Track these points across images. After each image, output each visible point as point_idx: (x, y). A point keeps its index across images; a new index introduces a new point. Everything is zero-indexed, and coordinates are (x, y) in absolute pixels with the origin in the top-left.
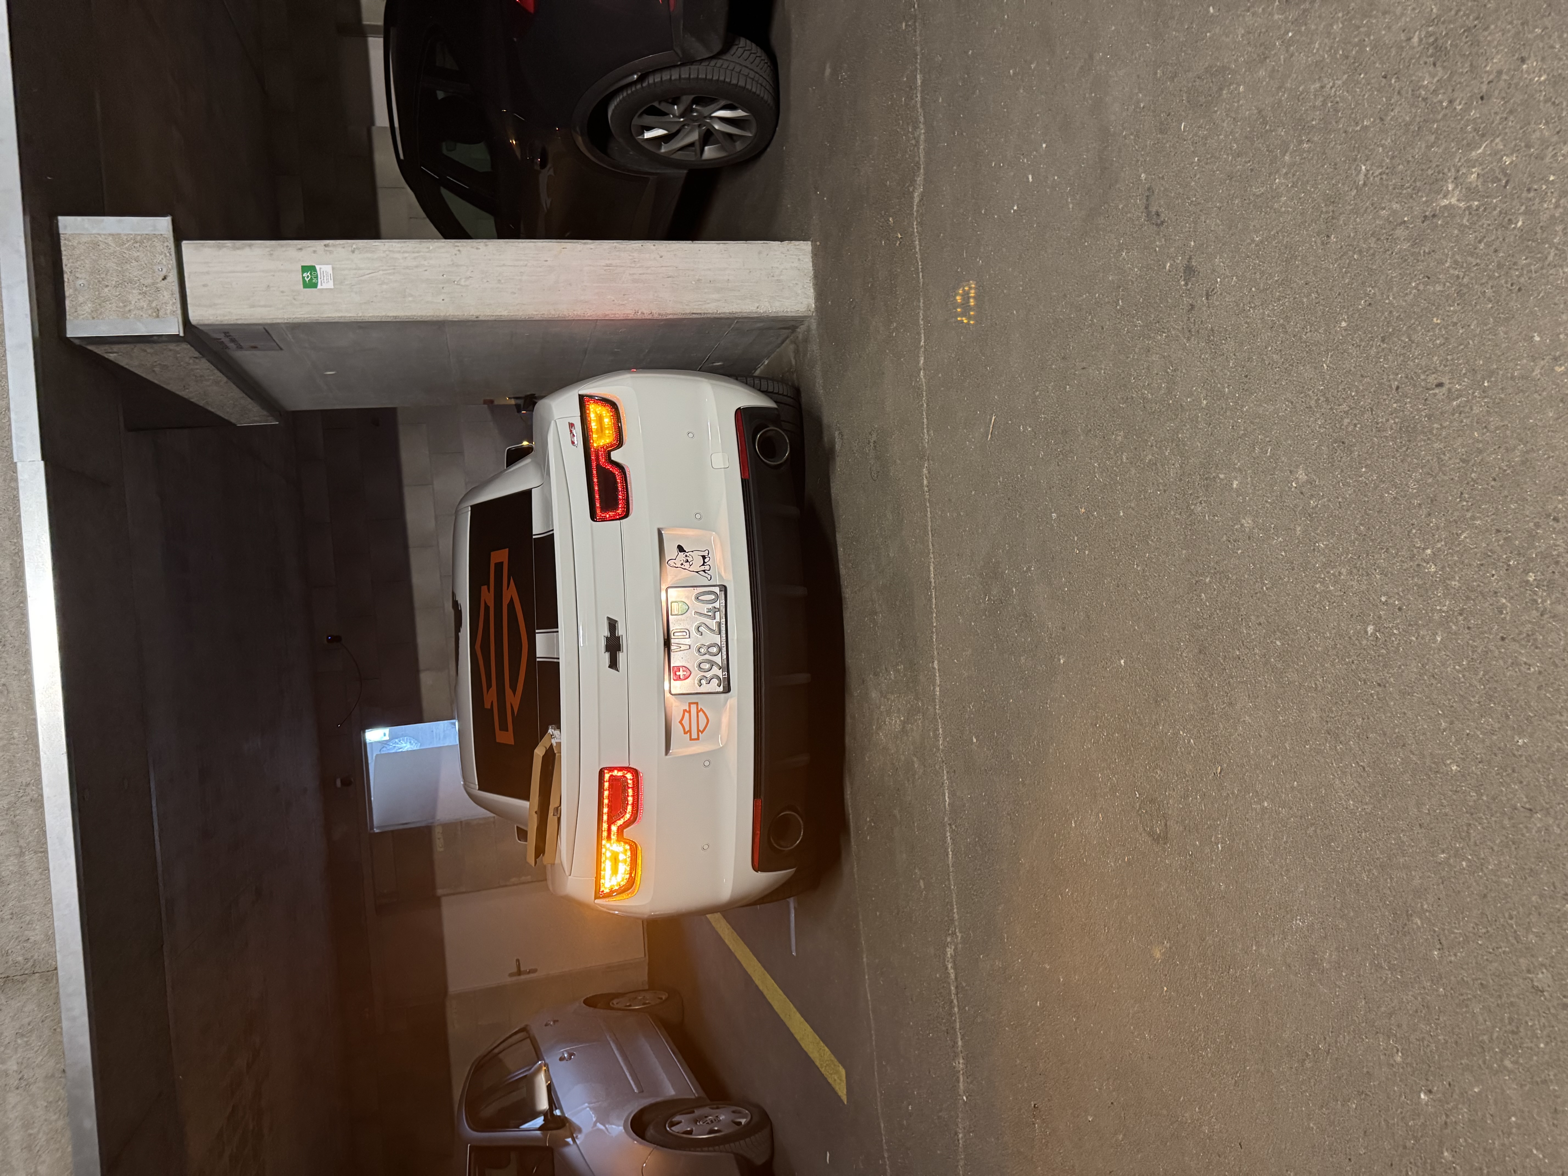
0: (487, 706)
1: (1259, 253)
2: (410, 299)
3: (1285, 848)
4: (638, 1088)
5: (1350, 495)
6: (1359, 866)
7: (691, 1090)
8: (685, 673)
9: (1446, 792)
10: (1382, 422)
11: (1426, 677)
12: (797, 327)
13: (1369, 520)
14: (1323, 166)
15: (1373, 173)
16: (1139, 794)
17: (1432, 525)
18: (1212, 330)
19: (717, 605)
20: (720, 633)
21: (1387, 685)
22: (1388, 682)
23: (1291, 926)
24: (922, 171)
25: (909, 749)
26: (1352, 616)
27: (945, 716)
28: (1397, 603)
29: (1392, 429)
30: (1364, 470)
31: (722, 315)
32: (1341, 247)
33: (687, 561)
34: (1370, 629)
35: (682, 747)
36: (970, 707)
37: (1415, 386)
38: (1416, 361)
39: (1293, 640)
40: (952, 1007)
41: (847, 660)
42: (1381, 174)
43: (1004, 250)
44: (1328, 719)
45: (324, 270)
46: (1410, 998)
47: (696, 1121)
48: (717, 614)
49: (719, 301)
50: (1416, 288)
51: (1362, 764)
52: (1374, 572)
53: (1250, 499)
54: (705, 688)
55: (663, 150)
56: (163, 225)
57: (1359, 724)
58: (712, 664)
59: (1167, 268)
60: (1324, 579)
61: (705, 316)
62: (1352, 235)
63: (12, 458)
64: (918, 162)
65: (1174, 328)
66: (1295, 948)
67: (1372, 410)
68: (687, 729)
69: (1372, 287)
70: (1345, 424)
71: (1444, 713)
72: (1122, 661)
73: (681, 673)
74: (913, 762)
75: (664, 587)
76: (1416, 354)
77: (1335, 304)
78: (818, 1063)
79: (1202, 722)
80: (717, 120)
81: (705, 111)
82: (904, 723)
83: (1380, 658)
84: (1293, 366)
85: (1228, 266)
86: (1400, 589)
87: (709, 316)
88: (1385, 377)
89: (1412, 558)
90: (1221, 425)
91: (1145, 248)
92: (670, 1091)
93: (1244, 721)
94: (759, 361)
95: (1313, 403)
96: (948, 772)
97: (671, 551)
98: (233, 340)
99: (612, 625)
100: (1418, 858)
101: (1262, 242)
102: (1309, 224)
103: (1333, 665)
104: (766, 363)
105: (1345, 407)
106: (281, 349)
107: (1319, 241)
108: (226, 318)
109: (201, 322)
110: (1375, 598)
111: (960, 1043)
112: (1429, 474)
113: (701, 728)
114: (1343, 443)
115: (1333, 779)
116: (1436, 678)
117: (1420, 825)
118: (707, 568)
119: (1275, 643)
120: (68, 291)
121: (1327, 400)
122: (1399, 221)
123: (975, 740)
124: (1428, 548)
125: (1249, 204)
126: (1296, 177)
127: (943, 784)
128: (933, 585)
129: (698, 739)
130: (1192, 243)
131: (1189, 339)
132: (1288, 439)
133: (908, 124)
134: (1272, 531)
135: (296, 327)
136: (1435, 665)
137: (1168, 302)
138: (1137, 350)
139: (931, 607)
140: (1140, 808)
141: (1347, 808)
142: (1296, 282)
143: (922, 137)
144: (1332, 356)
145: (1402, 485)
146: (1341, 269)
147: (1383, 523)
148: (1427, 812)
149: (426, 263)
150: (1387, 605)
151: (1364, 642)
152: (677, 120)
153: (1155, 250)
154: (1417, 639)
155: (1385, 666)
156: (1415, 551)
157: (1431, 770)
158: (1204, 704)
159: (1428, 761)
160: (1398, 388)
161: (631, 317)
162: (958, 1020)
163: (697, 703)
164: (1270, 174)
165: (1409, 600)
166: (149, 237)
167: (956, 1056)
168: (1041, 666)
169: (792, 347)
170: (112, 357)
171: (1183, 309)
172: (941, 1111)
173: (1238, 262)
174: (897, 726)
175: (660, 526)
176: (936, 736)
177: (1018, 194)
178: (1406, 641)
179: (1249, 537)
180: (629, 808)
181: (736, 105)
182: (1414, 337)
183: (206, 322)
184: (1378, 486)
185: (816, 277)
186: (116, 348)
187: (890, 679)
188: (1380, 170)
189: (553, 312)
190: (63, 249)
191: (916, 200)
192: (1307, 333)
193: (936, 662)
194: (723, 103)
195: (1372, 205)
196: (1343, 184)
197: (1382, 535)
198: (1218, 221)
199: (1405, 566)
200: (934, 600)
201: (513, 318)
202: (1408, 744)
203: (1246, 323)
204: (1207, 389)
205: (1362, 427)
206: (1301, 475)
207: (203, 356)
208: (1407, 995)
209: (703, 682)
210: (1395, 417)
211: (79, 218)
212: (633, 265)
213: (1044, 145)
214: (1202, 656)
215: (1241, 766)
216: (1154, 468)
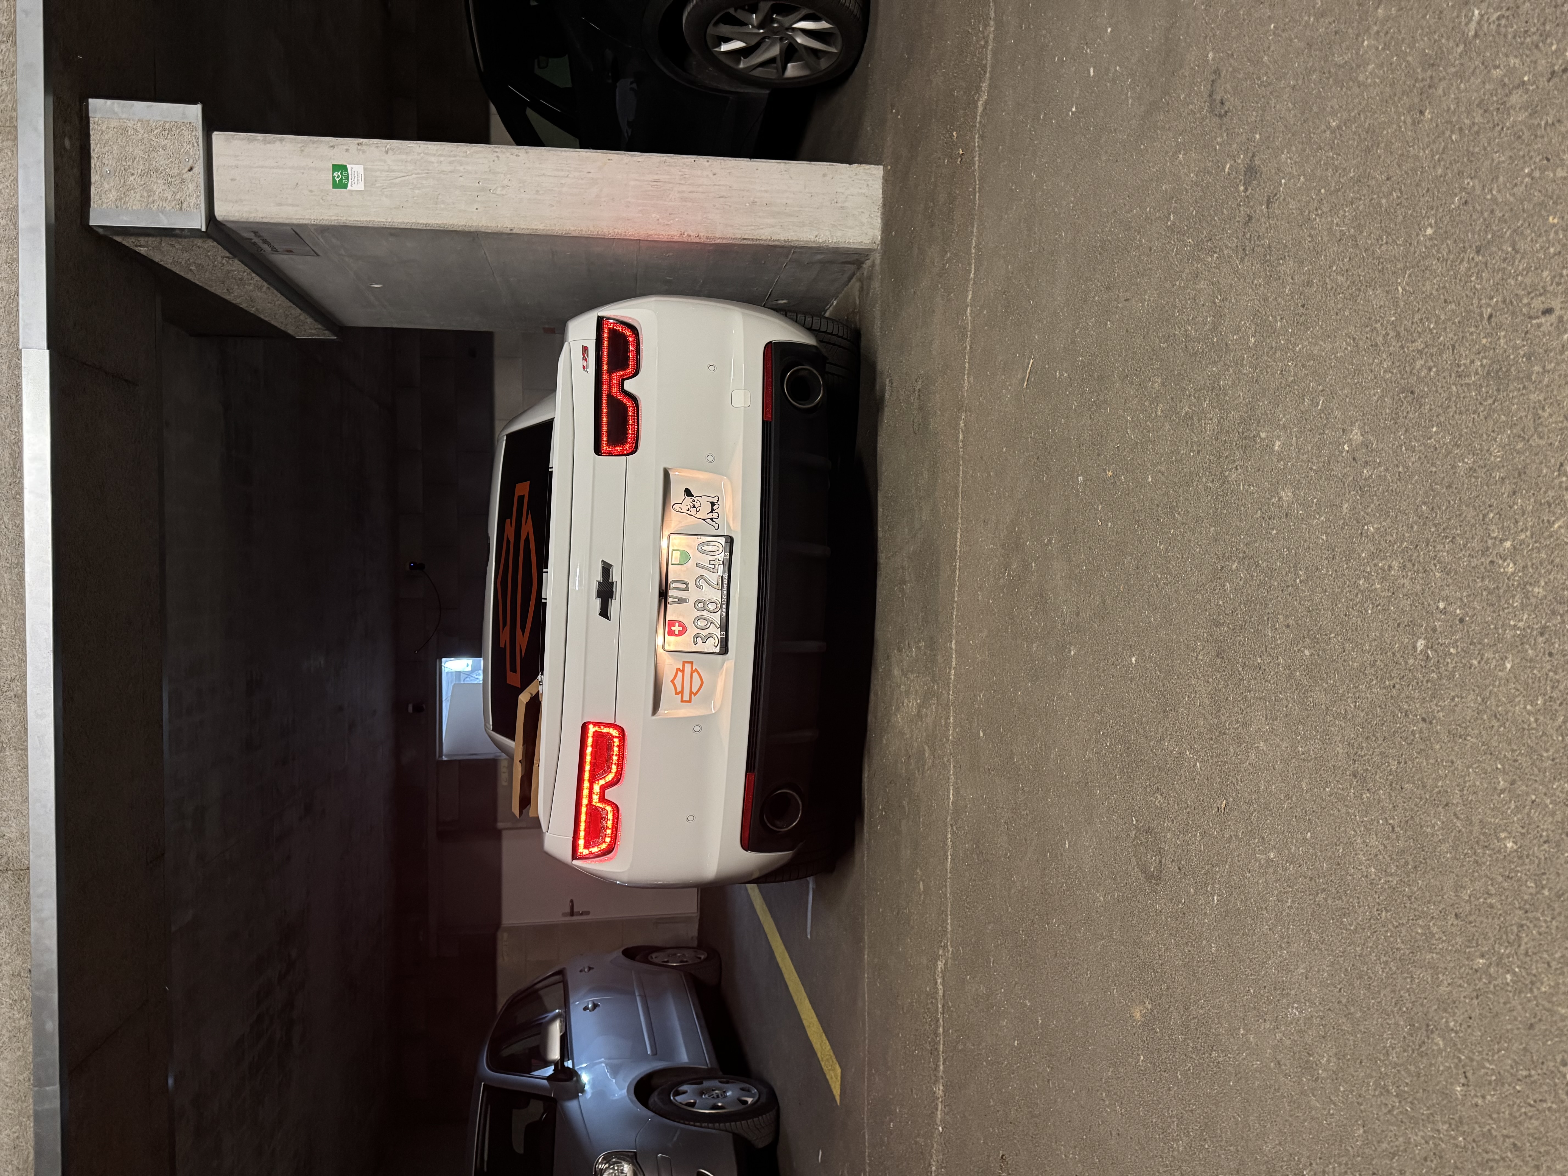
0: (502, 645)
1: (1334, 143)
2: (442, 206)
3: (1288, 915)
4: (652, 1051)
5: (1413, 463)
6: (1374, 954)
7: (705, 1060)
8: (681, 629)
9: (1495, 876)
10: (1464, 364)
11: (1485, 717)
12: (863, 263)
13: (1434, 497)
14: (1424, 16)
15: (1488, 19)
16: (1137, 821)
17: (1516, 507)
18: (1270, 247)
19: (723, 557)
20: (721, 589)
21: (1434, 721)
22: (1435, 717)
23: (1286, 1014)
24: (988, 75)
25: (922, 736)
26: (1399, 625)
27: (957, 703)
28: (1458, 611)
29: (1477, 373)
30: (1434, 429)
31: (776, 243)
32: (1437, 125)
33: (694, 507)
34: (1421, 644)
35: (671, 708)
36: (980, 696)
37: (1513, 313)
38: (1520, 278)
39: (1324, 650)
40: (937, 1027)
43: (1059, 160)
44: (1356, 758)
45: (356, 170)
46: (1419, 1138)
47: (701, 1093)
48: (720, 568)
49: (773, 226)
50: (1530, 175)
51: (1391, 821)
52: (1433, 568)
53: (1293, 465)
54: (700, 647)
55: (741, 66)
56: (194, 112)
57: (1394, 768)
58: (710, 621)
59: (1227, 170)
60: (1370, 573)
61: (758, 242)
62: (1452, 107)
63: (18, 344)
64: (985, 66)
65: (1227, 247)
66: (1288, 1042)
67: (1453, 347)
68: (679, 689)
69: (1472, 178)
70: (1417, 367)
71: (1504, 768)
72: (1134, 659)
73: (677, 628)
74: (924, 750)
75: (666, 533)
76: (1521, 268)
77: (1421, 204)
78: (819, 1055)
79: (1211, 742)
80: (800, 33)
81: (786, 21)
82: (920, 706)
83: (1429, 685)
84: (1360, 290)
85: (1296, 162)
86: (1465, 594)
87: (762, 242)
88: (1475, 301)
89: (1485, 551)
90: (1269, 370)
91: (1205, 147)
92: (683, 1058)
93: (1258, 747)
94: (828, 302)
95: (1380, 340)
96: (954, 767)
97: (677, 494)
98: (265, 242)
99: (607, 569)
100: (1449, 958)
101: (1339, 127)
102: (1399, 98)
103: (1369, 687)
104: (834, 304)
105: (1419, 345)
106: (318, 255)
107: (1409, 120)
108: (253, 215)
109: (226, 218)
110: (1432, 602)
111: (941, 1068)
112: (1519, 436)
113: (694, 690)
114: (1412, 393)
115: (1354, 836)
116: (1499, 720)
117: (1456, 915)
118: (715, 515)
119: (1303, 652)
120: (94, 178)
121: (1398, 335)
122: (1517, 82)
123: (981, 735)
124: (1507, 540)
125: (1328, 78)
126: (1389, 36)
127: (949, 779)
128: (959, 554)
129: (690, 701)
130: (1258, 136)
131: (1242, 260)
132: (1344, 387)
133: (979, 22)
134: (1314, 507)
135: (324, 230)
136: (1499, 701)
137: (1223, 213)
138: (1184, 276)
139: (954, 580)
140: (1136, 837)
141: (1367, 876)
142: (1375, 177)
143: (991, 36)
144: (1410, 275)
145: (1481, 451)
146: (1433, 156)
147: (1452, 502)
148: (1467, 898)
149: (461, 168)
150: (1445, 613)
151: (1411, 661)
152: (756, 31)
153: (1216, 149)
154: (1479, 663)
155: (1433, 696)
156: (1490, 542)
157: (1477, 842)
158: (1216, 721)
159: (1476, 829)
160: (1490, 316)
161: (676, 238)
162: (942, 1042)
163: (692, 663)
164: (1358, 35)
165: (1474, 608)
166: (177, 125)
167: (936, 1081)
168: (1052, 657)
169: (858, 285)
170: (143, 250)
171: (1238, 222)
172: (918, 1135)
173: (1308, 156)
174: (913, 709)
175: (667, 466)
176: (947, 725)
177: (1078, 92)
178: (1465, 665)
179: (1287, 515)
180: (614, 768)
181: (820, 15)
182: (1522, 245)
183: (232, 219)
184: (1450, 452)
185: (883, 204)
186: (143, 240)
187: (912, 656)
188: (1499, 13)
189: (592, 229)
190: (91, 133)
191: (980, 109)
192: (1382, 245)
193: (954, 642)
194: (804, 12)
195: (1483, 63)
197: (1449, 519)
198: (1290, 105)
199: (1474, 562)
200: (957, 572)
201: (549, 233)
202: (1453, 804)
203: (1310, 236)
204: (1256, 324)
205: (1438, 371)
206: (1356, 435)
207: (235, 256)
208: (1417, 1135)
209: (699, 640)
210: (1483, 358)
211: (109, 102)
212: (683, 182)
213: (1109, 30)
214: (1219, 661)
215: (1250, 803)
216: (1189, 423)
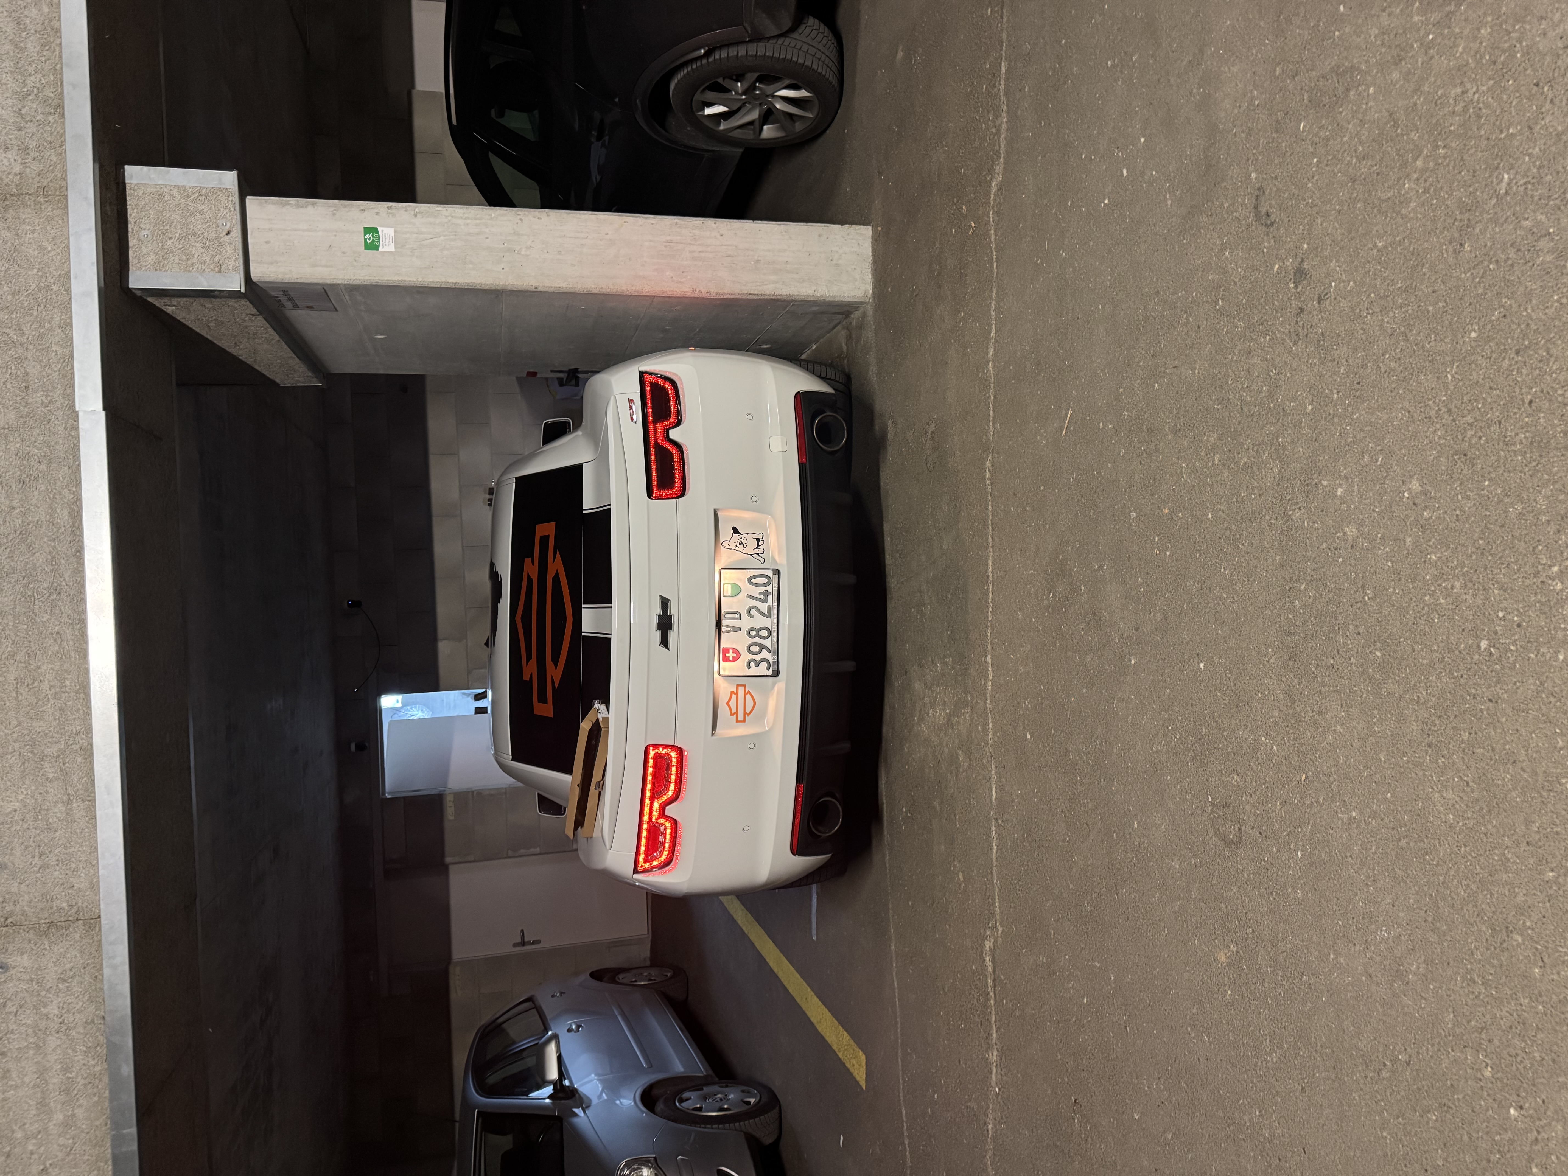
0: (526, 677)
1: (1381, 259)
2: (471, 266)
3: (1373, 859)
4: (647, 1064)
5: (1469, 508)
6: (1455, 881)
7: (701, 1068)
8: (735, 655)
9: (1558, 811)
10: (1510, 436)
11: (1544, 696)
12: (851, 313)
13: (1489, 534)
14: (1460, 173)
15: (1516, 183)
16: (1212, 798)
17: (1560, 542)
18: (1323, 335)
19: (769, 588)
20: (771, 616)
21: (1499, 701)
22: (1500, 698)
23: (1376, 937)
24: (1002, 160)
25: (954, 742)
26: (1463, 630)
27: (996, 710)
28: (1516, 619)
29: (1521, 443)
30: (1487, 483)
31: (779, 298)
32: (1476, 256)
33: (741, 543)
34: (1484, 644)
35: (729, 729)
36: (1025, 703)
37: (1550, 401)
38: (1554, 375)
39: (1395, 651)
40: (988, 1000)
41: (888, 650)
42: (1525, 184)
43: (1091, 244)
44: (1430, 733)
45: (386, 232)
46: (1504, 1013)
47: (705, 1098)
48: (770, 598)
49: (777, 282)
50: (1558, 301)
51: (1466, 778)
52: (1492, 587)
53: (1356, 508)
54: (754, 670)
55: (722, 128)
56: (229, 179)
57: (1465, 738)
58: (762, 647)
59: (1276, 269)
60: (1434, 591)
61: (763, 297)
62: (1489, 244)
63: (74, 406)
64: (998, 151)
65: (1279, 331)
66: (1378, 959)
67: (1500, 422)
68: (734, 710)
69: (1509, 299)
70: (1469, 436)
71: (1562, 731)
72: (1202, 665)
73: (731, 655)
74: (957, 755)
75: (717, 569)
76: (1554, 368)
77: (1465, 313)
78: (835, 1047)
79: (1287, 729)
80: (780, 100)
81: (768, 89)
82: (949, 716)
83: (1493, 674)
84: (1412, 374)
85: (1345, 271)
86: (1521, 606)
87: (766, 297)
88: (1517, 390)
89: (1536, 574)
90: (1327, 432)
91: (1252, 249)
92: (678, 1068)
93: (1335, 730)
94: (806, 346)
95: (1433, 413)
96: (996, 767)
97: (726, 533)
98: (290, 299)
99: (665, 603)
100: (1523, 875)
101: (1385, 247)
102: (1440, 232)
103: (1439, 678)
104: (814, 348)
105: (1469, 419)
106: (336, 310)
107: (1451, 249)
108: (287, 276)
109: (262, 280)
110: (1491, 612)
111: (995, 1035)
112: (1560, 490)
113: (748, 711)
114: (1465, 455)
115: (1432, 793)
116: (1555, 697)
117: (1528, 843)
118: (761, 551)
119: (1375, 653)
120: (132, 242)
121: (1449, 411)
122: (1543, 232)
123: (1029, 736)
124: (1554, 565)
125: (1373, 208)
126: (1428, 184)
127: (990, 778)
128: (991, 579)
129: (744, 721)
130: (1305, 246)
131: (1296, 343)
132: (1402, 449)
133: (989, 112)
134: (1379, 541)
135: (354, 289)
136: (1555, 683)
137: (1274, 304)
138: (1236, 352)
139: (987, 601)
140: (1212, 811)
141: (1446, 822)
142: (1422, 289)
143: (1004, 126)
144: (1458, 366)
145: (1529, 501)
146: (1474, 279)
147: (1506, 538)
148: (1537, 829)
149: (487, 230)
150: (1504, 620)
151: (1476, 657)
152: (739, 97)
153: (1263, 251)
154: (1536, 656)
155: (1498, 682)
156: (1540, 567)
157: (1543, 788)
158: (1291, 711)
159: (1541, 779)
160: (1531, 402)
161: (689, 294)
162: (993, 1012)
163: (745, 686)
164: (1399, 179)
165: (1529, 616)
166: (215, 191)
167: (989, 1048)
168: (1109, 666)
169: (844, 333)
170: (170, 310)
171: (1291, 312)
172: (970, 1101)
173: (1356, 267)
174: (942, 718)
175: (716, 507)
176: (985, 731)
177: (1110, 188)
178: (1523, 658)
179: (1352, 546)
180: (672, 787)
181: (800, 84)
182: (1554, 351)
183: (268, 280)
184: (1502, 501)
185: (875, 262)
186: (175, 301)
187: (936, 671)
188: (1525, 180)
189: (611, 287)
190: (128, 198)
191: (994, 189)
192: (1430, 342)
193: (989, 657)
194: (787, 82)
195: (1514, 215)
196: (1483, 192)
197: (1504, 550)
198: (1336, 224)
199: (1527, 582)
200: (990, 595)
201: (572, 290)
202: (1519, 761)
203: (1362, 329)
204: (1313, 395)
205: (1487, 439)
206: (1415, 485)
207: (261, 313)
208: (1501, 1011)
209: (752, 664)
210: (1526, 431)
211: (145, 168)
212: (693, 242)
213: (1142, 140)
214: (1291, 663)
215: (1329, 775)
216: (1249, 471)
